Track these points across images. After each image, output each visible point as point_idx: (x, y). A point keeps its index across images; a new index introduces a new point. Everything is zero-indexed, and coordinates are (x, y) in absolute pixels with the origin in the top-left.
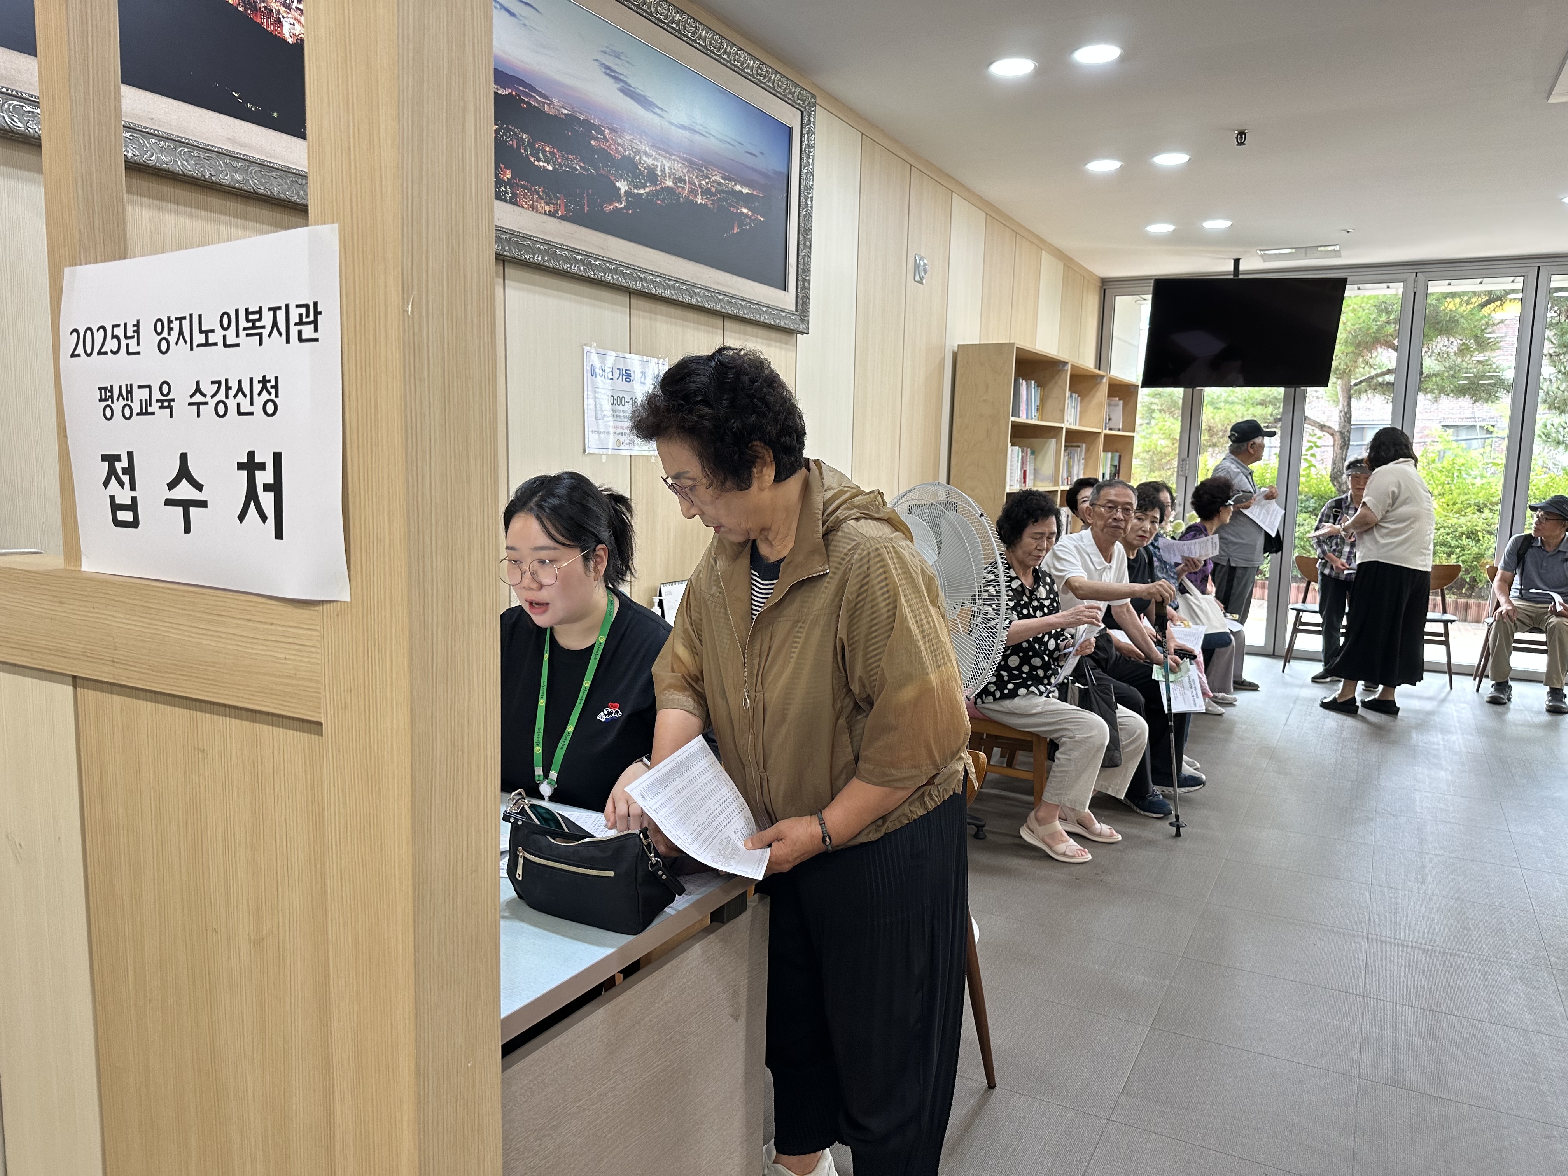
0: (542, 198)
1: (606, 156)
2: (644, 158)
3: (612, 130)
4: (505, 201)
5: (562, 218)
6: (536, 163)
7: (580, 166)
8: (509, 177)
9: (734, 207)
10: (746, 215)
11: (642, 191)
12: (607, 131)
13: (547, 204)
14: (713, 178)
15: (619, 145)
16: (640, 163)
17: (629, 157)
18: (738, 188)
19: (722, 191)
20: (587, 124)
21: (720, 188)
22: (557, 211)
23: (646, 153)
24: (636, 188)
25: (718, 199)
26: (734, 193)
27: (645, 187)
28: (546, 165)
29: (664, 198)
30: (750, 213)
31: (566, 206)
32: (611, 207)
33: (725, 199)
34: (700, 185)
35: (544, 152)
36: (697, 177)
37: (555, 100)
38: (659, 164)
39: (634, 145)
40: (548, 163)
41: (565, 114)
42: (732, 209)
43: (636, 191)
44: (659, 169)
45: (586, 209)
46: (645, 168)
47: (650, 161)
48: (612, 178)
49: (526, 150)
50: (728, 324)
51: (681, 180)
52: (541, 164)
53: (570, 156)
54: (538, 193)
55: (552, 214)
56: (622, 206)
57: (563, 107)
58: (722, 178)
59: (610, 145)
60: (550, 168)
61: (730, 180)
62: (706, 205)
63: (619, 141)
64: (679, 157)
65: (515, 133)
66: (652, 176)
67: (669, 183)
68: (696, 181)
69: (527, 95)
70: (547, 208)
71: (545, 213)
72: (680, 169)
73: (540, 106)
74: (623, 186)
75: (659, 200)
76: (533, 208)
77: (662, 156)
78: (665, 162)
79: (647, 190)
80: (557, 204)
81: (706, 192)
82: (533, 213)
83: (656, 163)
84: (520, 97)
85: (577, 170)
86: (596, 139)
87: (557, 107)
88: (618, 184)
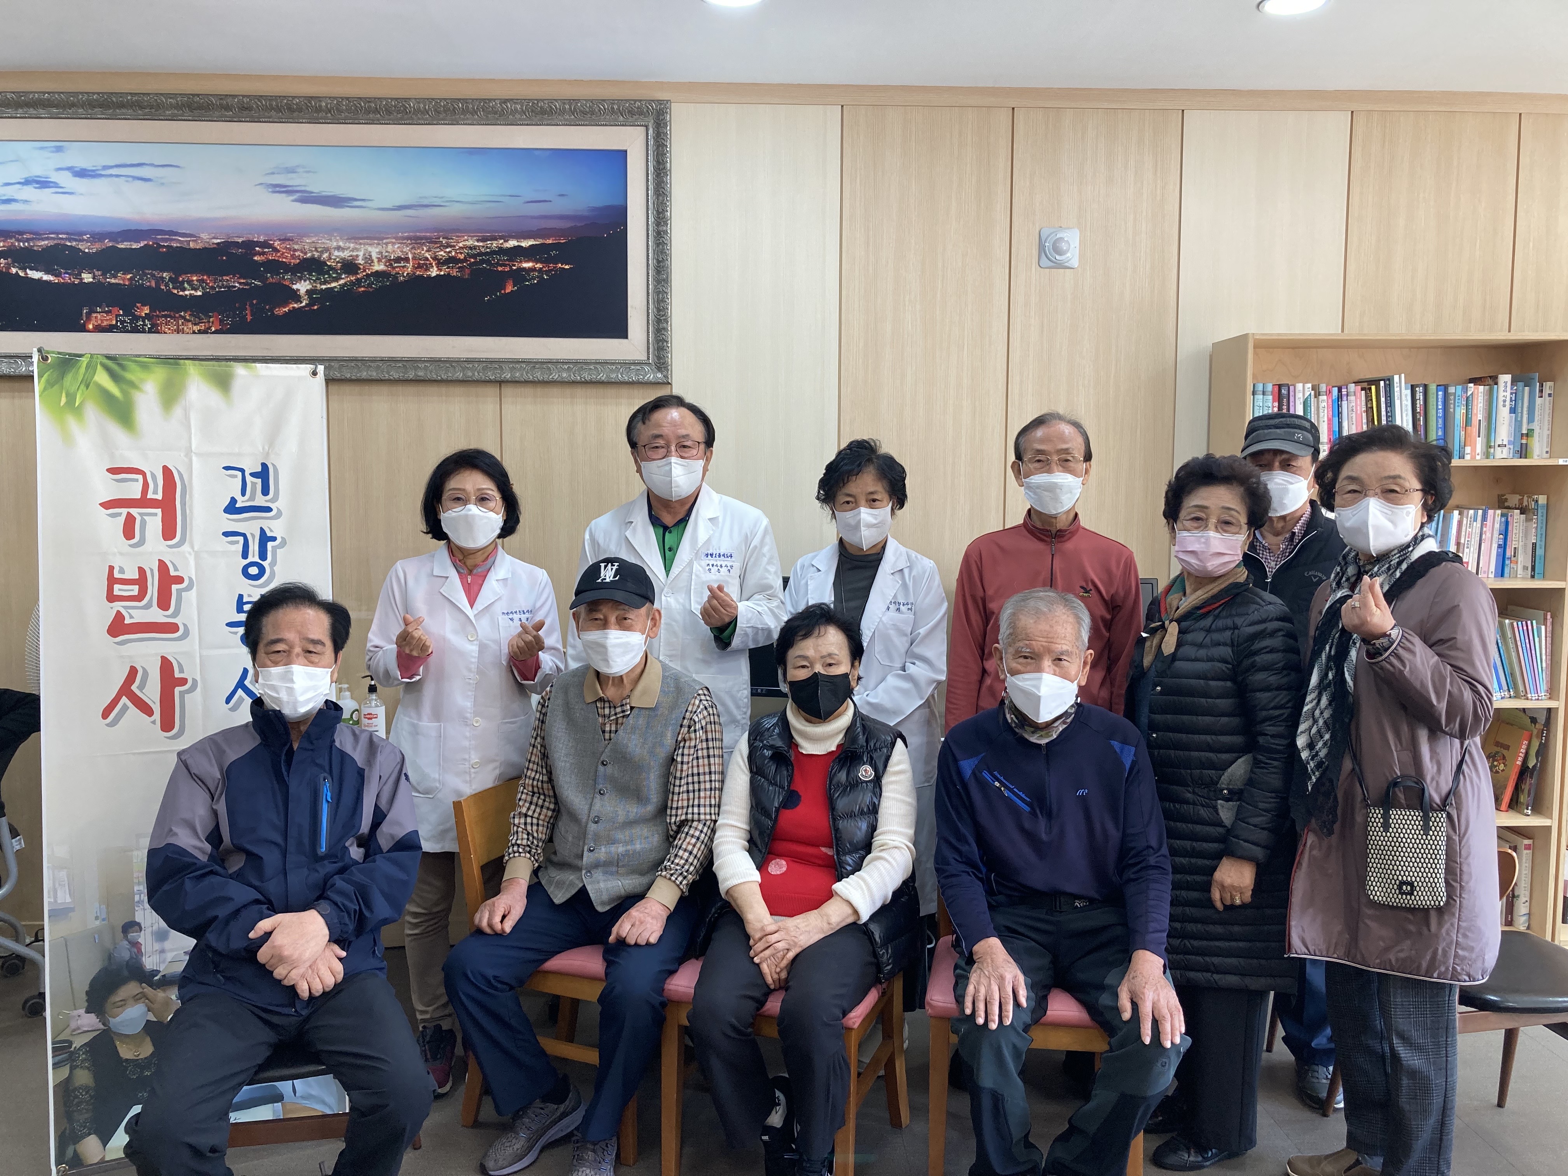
0: (189, 321)
1: (275, 266)
2: (336, 253)
3: (284, 240)
4: (144, 332)
5: (213, 333)
6: (181, 293)
7: (240, 283)
8: (147, 312)
9: (505, 265)
10: (533, 269)
11: (333, 285)
12: (276, 244)
13: (195, 324)
14: (461, 245)
15: (295, 250)
16: (330, 259)
17: (313, 259)
18: (512, 243)
19: (481, 254)
20: (249, 245)
21: (474, 252)
22: (210, 328)
23: (338, 248)
24: (325, 283)
25: (471, 264)
26: (501, 251)
27: (336, 279)
28: (193, 292)
29: (370, 285)
30: (539, 266)
31: (221, 321)
32: (286, 309)
33: (483, 262)
34: (435, 258)
35: (190, 282)
36: (428, 251)
37: (202, 235)
38: (361, 254)
39: (318, 245)
40: (196, 290)
41: (218, 244)
42: (500, 269)
43: (324, 287)
44: (360, 258)
45: (249, 318)
46: (338, 262)
47: (345, 254)
48: (287, 283)
49: (167, 285)
50: (507, 390)
51: (398, 260)
52: (187, 293)
53: (225, 278)
54: (184, 318)
55: (204, 332)
56: (303, 304)
57: (214, 238)
58: (478, 241)
59: (283, 254)
60: (199, 293)
61: (494, 238)
62: (448, 275)
63: (296, 247)
64: (395, 238)
65: (153, 276)
66: (350, 266)
67: (379, 267)
68: (427, 255)
69: (166, 240)
70: (196, 328)
71: (194, 332)
72: (394, 249)
73: (185, 246)
74: (302, 287)
75: (364, 286)
76: (178, 331)
77: (364, 244)
78: (370, 249)
79: (342, 282)
80: (209, 322)
81: (451, 261)
82: (181, 335)
83: (355, 254)
84: (158, 244)
85: (235, 287)
86: (263, 253)
87: (208, 239)
88: (295, 287)
